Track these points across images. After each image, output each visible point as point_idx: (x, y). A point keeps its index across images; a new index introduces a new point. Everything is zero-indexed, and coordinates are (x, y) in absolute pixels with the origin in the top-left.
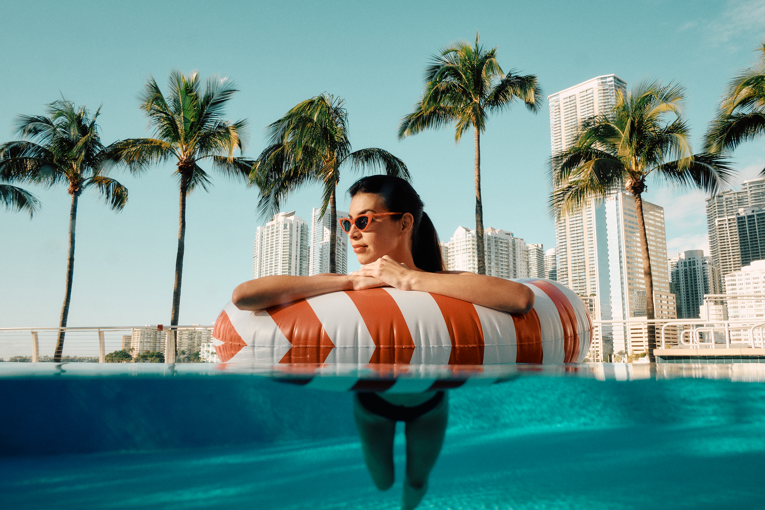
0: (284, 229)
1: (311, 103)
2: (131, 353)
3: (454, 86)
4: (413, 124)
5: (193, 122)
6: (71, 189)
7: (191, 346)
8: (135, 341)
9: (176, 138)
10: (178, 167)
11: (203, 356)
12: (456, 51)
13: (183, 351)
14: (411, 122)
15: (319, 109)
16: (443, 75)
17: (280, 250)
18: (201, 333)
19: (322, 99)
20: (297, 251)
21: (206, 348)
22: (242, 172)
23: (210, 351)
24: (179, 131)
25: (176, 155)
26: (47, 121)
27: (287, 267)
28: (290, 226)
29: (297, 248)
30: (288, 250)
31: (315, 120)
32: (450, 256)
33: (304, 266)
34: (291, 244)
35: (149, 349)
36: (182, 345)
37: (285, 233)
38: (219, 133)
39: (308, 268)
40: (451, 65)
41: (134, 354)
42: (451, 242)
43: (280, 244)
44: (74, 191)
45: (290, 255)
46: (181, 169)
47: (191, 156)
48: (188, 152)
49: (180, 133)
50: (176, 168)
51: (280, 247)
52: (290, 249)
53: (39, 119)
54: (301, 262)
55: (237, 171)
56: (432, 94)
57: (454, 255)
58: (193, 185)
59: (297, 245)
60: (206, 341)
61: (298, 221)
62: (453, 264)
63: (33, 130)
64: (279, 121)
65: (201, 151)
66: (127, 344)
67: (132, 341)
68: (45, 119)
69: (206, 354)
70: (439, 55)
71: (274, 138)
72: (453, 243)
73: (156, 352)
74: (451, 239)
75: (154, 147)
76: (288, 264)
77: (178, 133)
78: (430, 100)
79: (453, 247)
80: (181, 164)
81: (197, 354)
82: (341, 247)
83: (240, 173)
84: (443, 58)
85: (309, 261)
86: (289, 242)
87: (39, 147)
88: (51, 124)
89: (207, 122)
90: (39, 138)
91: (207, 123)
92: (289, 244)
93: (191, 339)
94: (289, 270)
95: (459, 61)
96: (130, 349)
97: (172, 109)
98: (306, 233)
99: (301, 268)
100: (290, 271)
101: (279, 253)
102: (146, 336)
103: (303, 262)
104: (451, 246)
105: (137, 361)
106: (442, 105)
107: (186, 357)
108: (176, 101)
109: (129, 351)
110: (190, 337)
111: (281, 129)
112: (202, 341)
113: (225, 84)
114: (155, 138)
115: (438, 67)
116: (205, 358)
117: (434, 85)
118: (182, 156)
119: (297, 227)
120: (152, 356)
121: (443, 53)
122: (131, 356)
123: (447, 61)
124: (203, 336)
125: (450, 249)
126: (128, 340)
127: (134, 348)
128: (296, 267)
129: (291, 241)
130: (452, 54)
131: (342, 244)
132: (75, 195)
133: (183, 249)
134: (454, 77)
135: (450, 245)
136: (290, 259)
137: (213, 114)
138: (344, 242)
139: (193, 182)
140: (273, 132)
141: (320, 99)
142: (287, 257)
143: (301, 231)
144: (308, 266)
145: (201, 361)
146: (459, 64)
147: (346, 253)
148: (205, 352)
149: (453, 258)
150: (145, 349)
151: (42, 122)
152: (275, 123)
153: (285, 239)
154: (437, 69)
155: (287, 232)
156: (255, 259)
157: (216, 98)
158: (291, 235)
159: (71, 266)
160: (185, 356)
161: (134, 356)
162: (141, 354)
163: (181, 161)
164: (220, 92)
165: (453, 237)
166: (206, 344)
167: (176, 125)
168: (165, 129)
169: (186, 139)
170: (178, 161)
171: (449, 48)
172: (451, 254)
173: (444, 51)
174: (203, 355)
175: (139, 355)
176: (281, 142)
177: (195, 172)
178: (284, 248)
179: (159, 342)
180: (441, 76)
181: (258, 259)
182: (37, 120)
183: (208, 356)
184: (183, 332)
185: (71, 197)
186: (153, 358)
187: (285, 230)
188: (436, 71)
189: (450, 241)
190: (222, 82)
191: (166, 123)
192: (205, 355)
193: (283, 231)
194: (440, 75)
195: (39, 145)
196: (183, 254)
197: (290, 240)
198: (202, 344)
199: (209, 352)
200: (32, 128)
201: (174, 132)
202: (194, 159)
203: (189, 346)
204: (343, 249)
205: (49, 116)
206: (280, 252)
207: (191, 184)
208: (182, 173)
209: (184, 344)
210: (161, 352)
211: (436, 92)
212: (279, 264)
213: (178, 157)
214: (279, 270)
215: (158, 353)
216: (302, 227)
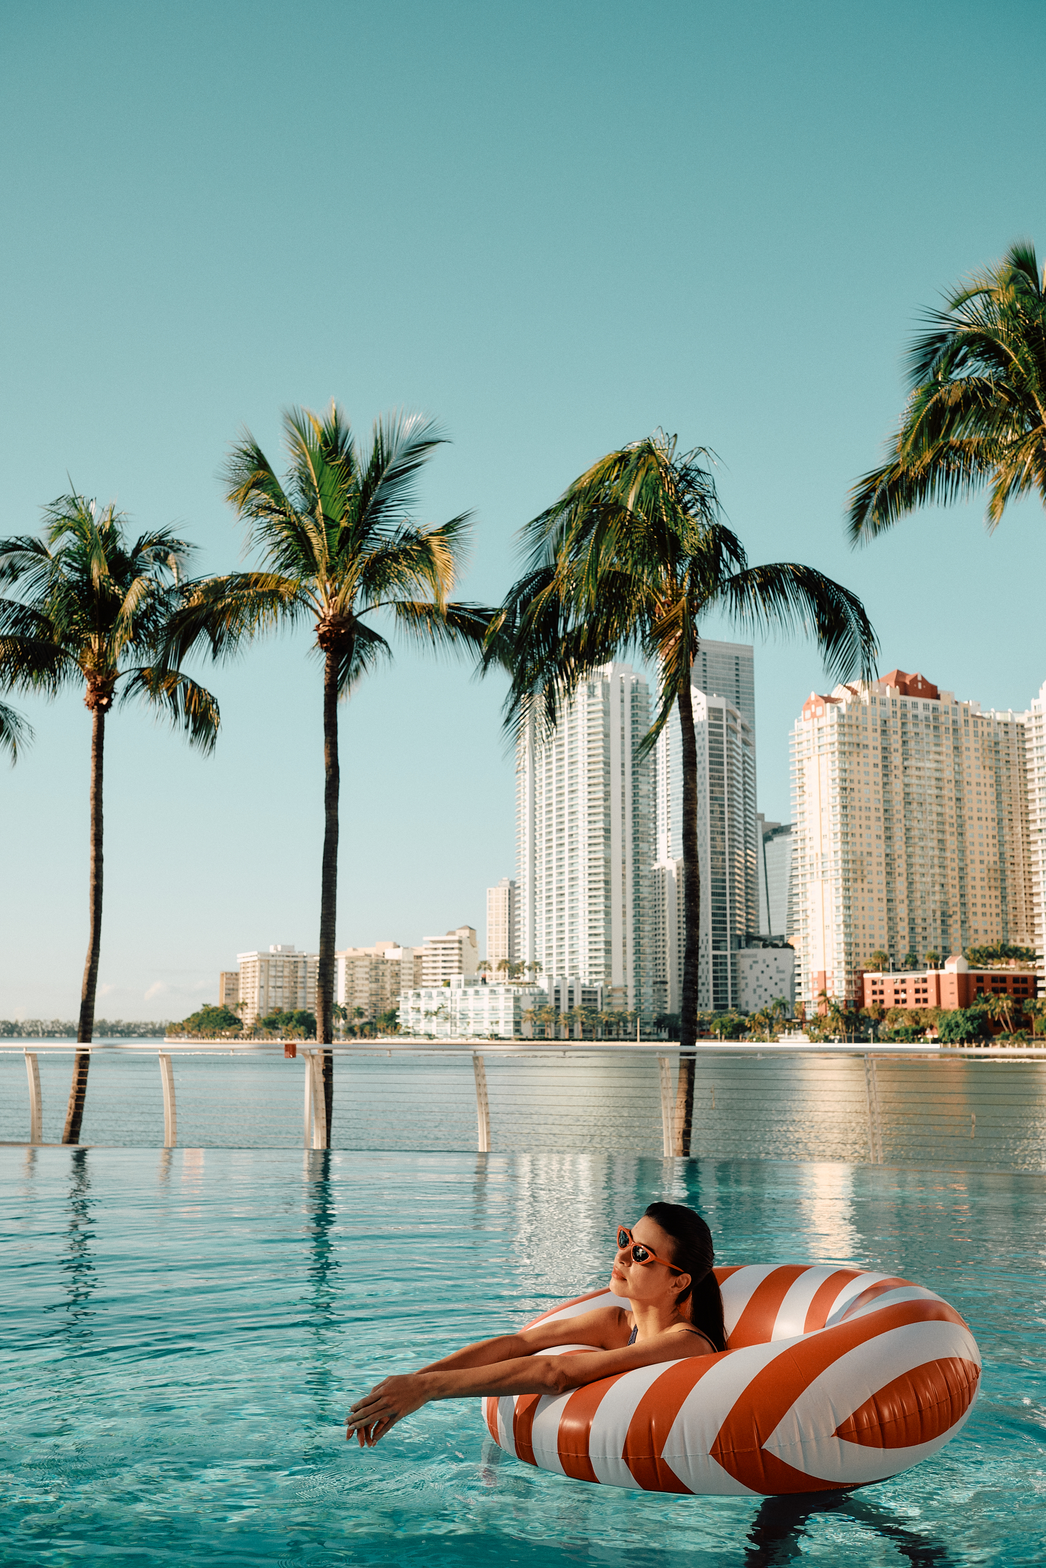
0: (589, 697)
1: (623, 459)
2: (240, 1015)
3: (986, 390)
4: (882, 500)
5: (345, 528)
6: (91, 698)
7: (377, 996)
8: (249, 985)
9: (311, 568)
10: (316, 634)
11: (407, 1021)
12: (986, 292)
13: (359, 1008)
14: (878, 492)
15: (639, 479)
16: (953, 361)
17: (580, 751)
18: (398, 963)
19: (648, 450)
20: (623, 752)
21: (411, 1004)
22: (465, 635)
23: (423, 1010)
24: (316, 552)
25: (312, 609)
26: (37, 548)
27: (601, 795)
28: (603, 689)
29: (623, 744)
30: (601, 751)
31: (630, 507)
32: (1031, 749)
33: (644, 788)
34: (607, 735)
35: (280, 1005)
36: (357, 994)
37: (592, 708)
38: (404, 551)
39: (655, 794)
40: (975, 329)
41: (248, 1017)
42: (1033, 713)
43: (580, 736)
44: (97, 703)
45: (607, 764)
46: (322, 638)
47: (343, 608)
48: (339, 599)
49: (318, 558)
50: (314, 638)
51: (580, 744)
52: (607, 749)
53: (19, 543)
54: (635, 780)
55: (453, 633)
56: (926, 416)
57: (1042, 747)
58: (357, 670)
59: (623, 737)
60: (411, 984)
61: (623, 675)
62: (1042, 771)
63: (9, 571)
64: (548, 513)
65: (366, 593)
66: (231, 991)
67: (241, 986)
68: (32, 541)
69: (412, 1015)
70: (943, 307)
71: (538, 554)
72: (1037, 714)
73: (295, 1012)
74: (1034, 702)
75: (264, 594)
76: (601, 787)
77: (314, 558)
78: (920, 433)
79: (1038, 724)
80: (323, 629)
81: (392, 1017)
82: (740, 736)
83: (460, 637)
84: (956, 314)
85: (655, 776)
86: (601, 729)
87: (22, 607)
88: (45, 553)
89: (374, 523)
90: (20, 587)
91: (377, 526)
92: (601, 736)
93: (377, 981)
94: (605, 800)
95: (998, 316)
96: (237, 1005)
97: (296, 501)
98: (644, 704)
99: (635, 795)
100: (607, 803)
101: (579, 758)
102: (273, 973)
103: (641, 778)
104: (1034, 723)
105: (254, 1032)
106: (954, 439)
107: (367, 1023)
108: (305, 479)
109: (235, 1010)
110: (373, 973)
111: (553, 532)
112: (403, 983)
113: (416, 428)
114: (264, 570)
115: (942, 338)
116: (410, 1025)
117: (928, 393)
118: (326, 610)
119: (622, 691)
120: (290, 1018)
121: (952, 300)
122: (239, 1020)
123: (965, 319)
124: (403, 971)
125: (1030, 729)
126: (232, 981)
127: (247, 1001)
128: (623, 794)
129: (606, 726)
130: (978, 301)
131: (739, 729)
132: (98, 711)
133: (337, 832)
134: (986, 360)
135: (1029, 719)
136: (608, 772)
137: (389, 503)
138: (746, 723)
139: (355, 662)
140: (534, 542)
141: (643, 452)
142: (598, 769)
143: (633, 701)
144: (655, 788)
145: (401, 1032)
146: (999, 324)
147: (754, 752)
148: (410, 1010)
149: (1040, 754)
150: (272, 1005)
151: (27, 549)
152: (537, 520)
153: (591, 723)
154: (938, 345)
155: (598, 703)
156: (519, 778)
157: (398, 463)
158: (606, 713)
159: (98, 875)
160: (365, 1020)
161: (248, 1022)
162: (263, 1016)
163: (323, 620)
164: (404, 448)
165: (1037, 697)
166: (411, 992)
167: (308, 539)
168: (285, 550)
169: (331, 570)
170: (317, 621)
171: (971, 287)
172: (1034, 743)
173: (957, 297)
174: (406, 1018)
175: (258, 1018)
176: (553, 562)
177: (358, 639)
178: (592, 745)
179: (304, 988)
180: (951, 361)
181: (527, 776)
182: (16, 547)
183: (418, 1021)
184: (357, 963)
185: (91, 716)
186: (290, 1025)
187: (592, 701)
188: (937, 349)
189: (1030, 709)
190: (409, 427)
191: (285, 533)
192: (410, 1017)
193: (587, 702)
194: (947, 359)
195: (22, 602)
196: (337, 843)
197: (604, 726)
198: (402, 991)
199: (418, 1010)
200: (6, 566)
201: (306, 556)
202: (350, 613)
203: (371, 995)
204: (745, 742)
205: (40, 534)
206: (582, 757)
207: (353, 667)
208: (326, 650)
209: (361, 991)
210: (310, 1011)
211: (938, 410)
212: (580, 787)
213: (316, 612)
214: (580, 801)
215: (302, 1013)
216: (634, 690)
